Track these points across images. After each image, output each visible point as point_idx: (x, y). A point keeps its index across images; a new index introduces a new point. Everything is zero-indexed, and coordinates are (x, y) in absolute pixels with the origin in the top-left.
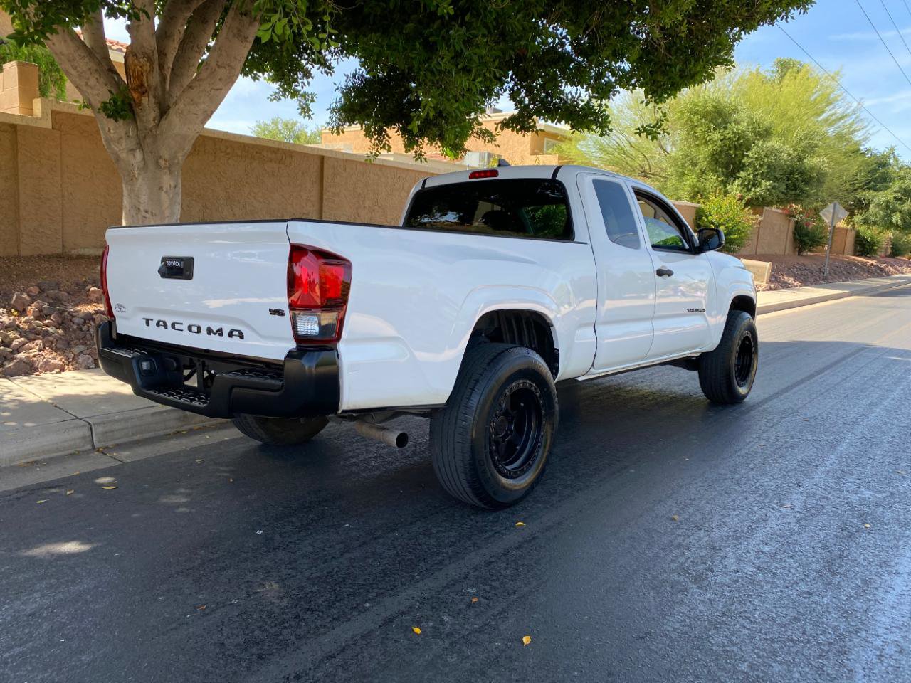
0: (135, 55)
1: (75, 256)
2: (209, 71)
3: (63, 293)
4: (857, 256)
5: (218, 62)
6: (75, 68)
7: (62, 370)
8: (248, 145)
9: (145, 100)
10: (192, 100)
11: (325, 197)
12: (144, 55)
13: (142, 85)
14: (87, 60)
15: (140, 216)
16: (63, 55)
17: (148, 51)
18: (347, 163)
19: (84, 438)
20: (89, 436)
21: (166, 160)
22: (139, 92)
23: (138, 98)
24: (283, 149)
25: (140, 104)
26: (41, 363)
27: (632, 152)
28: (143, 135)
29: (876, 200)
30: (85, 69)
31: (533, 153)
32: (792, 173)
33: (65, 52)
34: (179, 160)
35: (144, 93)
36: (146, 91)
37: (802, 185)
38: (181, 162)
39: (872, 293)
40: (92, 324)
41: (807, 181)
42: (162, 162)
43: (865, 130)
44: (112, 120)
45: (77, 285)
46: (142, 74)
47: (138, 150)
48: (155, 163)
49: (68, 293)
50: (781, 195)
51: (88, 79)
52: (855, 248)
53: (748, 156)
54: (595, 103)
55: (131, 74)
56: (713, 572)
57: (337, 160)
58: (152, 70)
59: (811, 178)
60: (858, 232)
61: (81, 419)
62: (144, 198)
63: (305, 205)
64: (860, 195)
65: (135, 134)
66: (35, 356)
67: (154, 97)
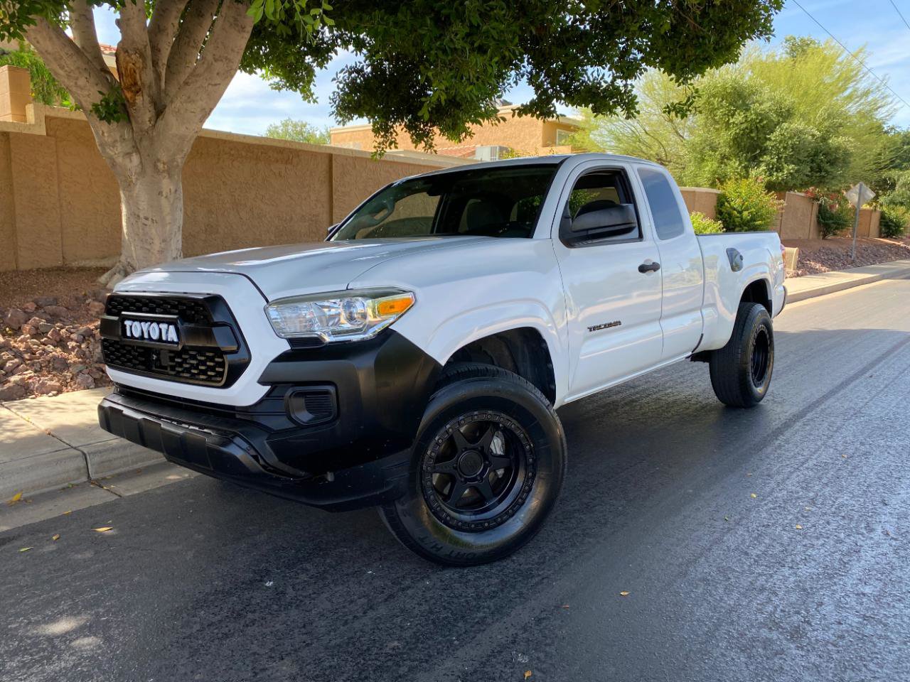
0: (127, 51)
1: (76, 269)
2: (205, 66)
3: (61, 308)
4: (883, 238)
5: (214, 55)
6: (62, 68)
7: (60, 392)
8: (252, 145)
9: (139, 99)
10: (189, 97)
11: (334, 197)
12: (136, 51)
13: (136, 84)
14: (75, 58)
15: (140, 224)
16: (49, 54)
17: (140, 47)
18: (355, 160)
19: (78, 469)
20: (84, 468)
21: (164, 163)
22: (132, 91)
23: (131, 98)
24: (290, 149)
25: (134, 104)
26: (36, 386)
27: (647, 139)
28: (139, 137)
29: (902, 181)
30: (72, 68)
31: (545, 145)
32: (816, 154)
33: (50, 49)
34: (177, 162)
35: (138, 92)
36: (140, 89)
37: (828, 167)
38: (180, 165)
39: (904, 276)
40: (92, 340)
41: (832, 163)
42: (161, 166)
43: (889, 106)
44: (105, 122)
45: (77, 299)
46: (135, 72)
47: (134, 154)
48: (152, 167)
49: (66, 308)
50: (806, 179)
51: (77, 79)
52: (881, 230)
53: (770, 139)
54: (619, 83)
55: (124, 72)
56: (811, 626)
57: (346, 158)
58: (145, 68)
59: (836, 159)
60: (882, 214)
61: (75, 448)
62: (143, 205)
63: (314, 207)
64: (885, 174)
65: (131, 136)
66: (30, 378)
67: (149, 96)
